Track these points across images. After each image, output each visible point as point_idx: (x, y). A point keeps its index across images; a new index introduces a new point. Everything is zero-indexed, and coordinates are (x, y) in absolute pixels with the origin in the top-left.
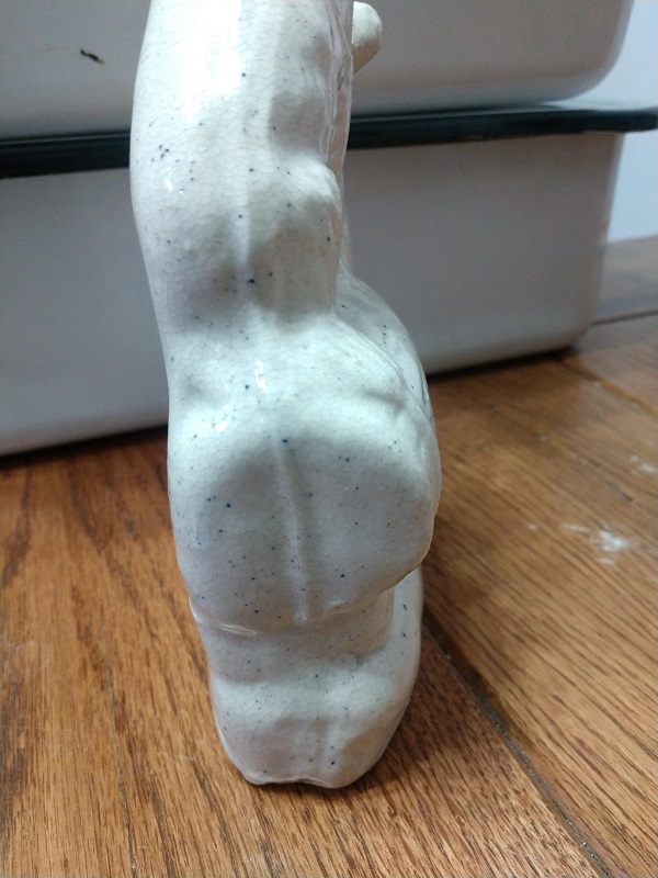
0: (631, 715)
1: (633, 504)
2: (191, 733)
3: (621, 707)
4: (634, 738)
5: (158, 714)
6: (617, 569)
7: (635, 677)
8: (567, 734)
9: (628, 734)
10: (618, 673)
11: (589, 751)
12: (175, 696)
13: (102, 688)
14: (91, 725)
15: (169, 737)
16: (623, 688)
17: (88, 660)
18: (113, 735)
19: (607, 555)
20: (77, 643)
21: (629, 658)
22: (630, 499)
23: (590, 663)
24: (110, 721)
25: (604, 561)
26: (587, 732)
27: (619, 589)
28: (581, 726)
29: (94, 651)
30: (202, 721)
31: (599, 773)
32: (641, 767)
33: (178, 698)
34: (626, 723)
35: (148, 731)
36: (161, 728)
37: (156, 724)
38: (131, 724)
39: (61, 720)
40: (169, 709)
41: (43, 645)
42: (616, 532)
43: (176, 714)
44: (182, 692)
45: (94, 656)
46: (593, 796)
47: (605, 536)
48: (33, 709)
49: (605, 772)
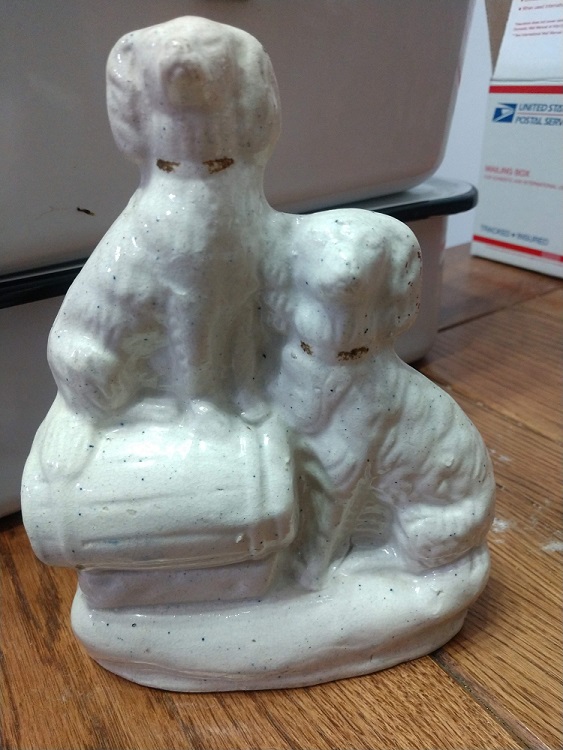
0: (549, 662)
3: (542, 657)
5: (224, 731)
6: (508, 547)
8: (514, 685)
9: (552, 676)
11: (531, 695)
16: (539, 642)
19: (498, 535)
22: (501, 487)
23: (513, 626)
24: (188, 745)
25: (498, 541)
26: (526, 681)
27: (514, 563)
28: (521, 676)
30: (259, 729)
31: (543, 711)
33: (234, 713)
34: (548, 669)
36: (230, 742)
37: (225, 739)
38: (205, 743)
40: (230, 724)
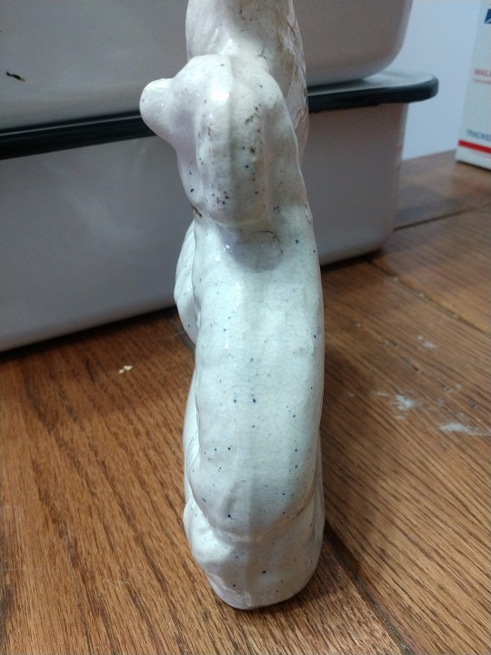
0: (415, 529)
1: (418, 373)
2: (125, 564)
3: (410, 524)
4: (417, 545)
5: (101, 553)
6: (408, 423)
7: (418, 501)
8: (374, 546)
9: (413, 542)
10: (408, 500)
11: (389, 557)
12: (111, 538)
13: (61, 537)
14: (55, 563)
15: (109, 568)
16: (411, 511)
17: (48, 516)
18: (71, 570)
19: (401, 413)
20: (40, 503)
21: (414, 488)
22: (417, 370)
23: (389, 493)
24: (68, 560)
25: (399, 418)
26: (387, 543)
27: (409, 438)
28: (383, 539)
29: (52, 509)
30: (131, 555)
31: (394, 571)
32: (421, 565)
33: (114, 539)
34: (412, 535)
35: (95, 565)
36: (103, 562)
37: (100, 559)
38: (83, 561)
39: (34, 561)
40: (108, 548)
41: (15, 507)
42: (408, 395)
43: (113, 551)
44: (116, 535)
45: (52, 512)
46: (391, 588)
47: (400, 398)
48: (13, 555)
49: (398, 570)
